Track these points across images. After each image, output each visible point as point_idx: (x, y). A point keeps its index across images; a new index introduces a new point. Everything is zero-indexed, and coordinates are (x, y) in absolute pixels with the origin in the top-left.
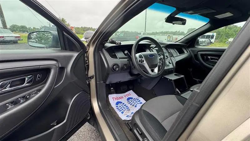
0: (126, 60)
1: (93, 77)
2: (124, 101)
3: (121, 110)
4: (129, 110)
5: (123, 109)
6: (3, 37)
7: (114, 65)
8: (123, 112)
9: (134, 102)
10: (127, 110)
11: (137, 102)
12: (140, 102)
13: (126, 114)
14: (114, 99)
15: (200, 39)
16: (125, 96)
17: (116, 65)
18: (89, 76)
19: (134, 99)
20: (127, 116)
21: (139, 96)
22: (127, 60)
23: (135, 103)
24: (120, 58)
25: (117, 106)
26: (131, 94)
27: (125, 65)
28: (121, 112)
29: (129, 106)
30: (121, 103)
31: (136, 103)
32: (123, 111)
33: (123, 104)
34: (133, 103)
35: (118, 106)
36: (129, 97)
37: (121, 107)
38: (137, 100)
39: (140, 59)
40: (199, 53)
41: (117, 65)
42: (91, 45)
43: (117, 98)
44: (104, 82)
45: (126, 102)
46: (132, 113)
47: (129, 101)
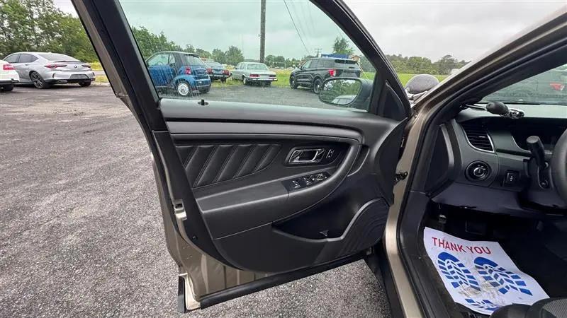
1: (404, 177)
2: (465, 259)
3: (452, 276)
4: (479, 289)
5: (456, 278)
6: (257, 75)
7: (475, 166)
8: (459, 285)
9: (502, 277)
10: (472, 287)
11: (511, 282)
12: (522, 287)
13: (466, 294)
14: (437, 241)
16: (471, 249)
17: (481, 165)
18: (397, 172)
19: (502, 269)
20: (468, 300)
22: (525, 160)
23: (502, 282)
24: (498, 151)
25: (440, 262)
27: (513, 171)
28: (452, 281)
29: (479, 278)
30: (456, 260)
31: (507, 283)
32: (456, 281)
33: (461, 265)
34: (496, 277)
35: (443, 264)
37: (454, 269)
38: (513, 277)
42: (424, 107)
43: (445, 244)
44: (427, 195)
45: (471, 266)
46: (487, 302)
47: (482, 268)
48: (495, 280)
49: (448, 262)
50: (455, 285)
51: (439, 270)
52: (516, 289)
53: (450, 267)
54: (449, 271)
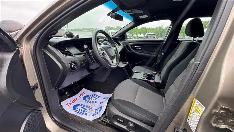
0: (82, 55)
1: (37, 87)
2: (81, 101)
3: (82, 112)
4: (91, 108)
5: (84, 111)
7: (71, 64)
8: (87, 113)
9: (92, 98)
10: (90, 109)
11: (95, 97)
12: (98, 96)
13: (91, 114)
14: (69, 104)
15: (128, 34)
16: (80, 97)
17: (73, 63)
19: (90, 96)
20: (93, 115)
21: (94, 90)
22: (84, 56)
23: (93, 100)
24: (75, 55)
25: (75, 111)
26: (85, 92)
27: (83, 61)
28: (84, 114)
30: (79, 105)
31: (95, 99)
32: (85, 112)
33: (81, 105)
34: (91, 100)
35: (77, 111)
36: (84, 95)
37: (81, 109)
38: (94, 95)
39: (103, 52)
40: (129, 44)
41: (75, 63)
43: (72, 102)
44: (56, 89)
45: (84, 103)
46: (96, 110)
47: (87, 100)
48: (92, 101)
49: (78, 108)
50: (86, 114)
51: (78, 115)
52: (97, 98)
53: (79, 109)
54: (80, 111)
